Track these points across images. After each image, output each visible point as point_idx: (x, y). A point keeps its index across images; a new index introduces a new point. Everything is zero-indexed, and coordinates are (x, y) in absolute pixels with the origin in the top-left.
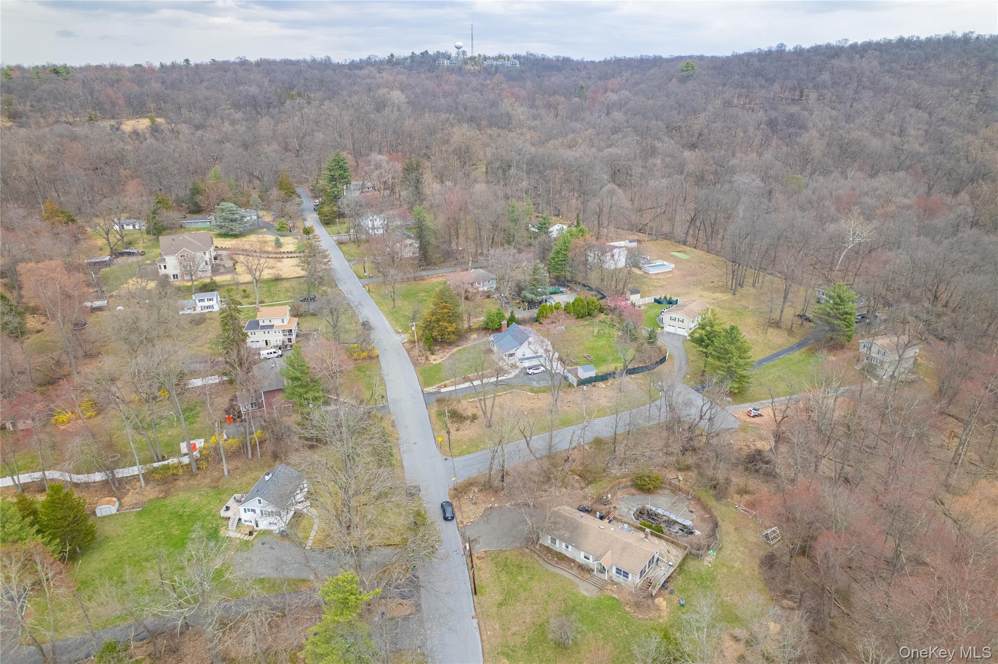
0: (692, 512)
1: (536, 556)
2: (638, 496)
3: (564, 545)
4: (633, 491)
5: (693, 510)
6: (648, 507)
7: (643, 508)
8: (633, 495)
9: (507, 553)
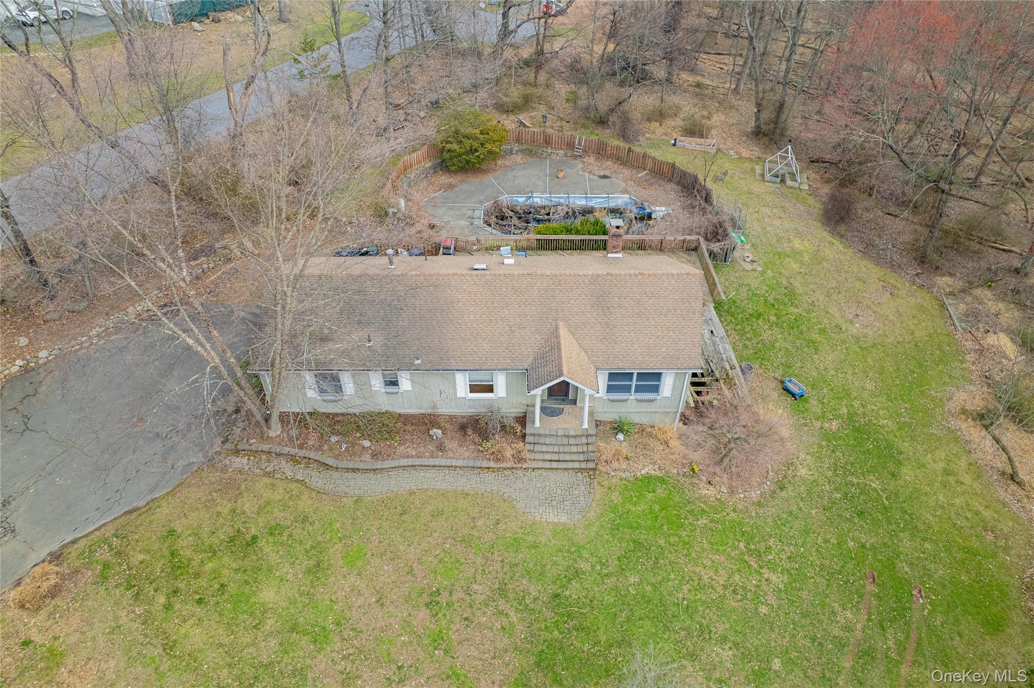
0: (605, 177)
1: (288, 469)
2: (465, 186)
3: (376, 382)
4: (444, 179)
5: (607, 173)
6: (505, 199)
7: (497, 206)
8: (451, 186)
9: (164, 511)
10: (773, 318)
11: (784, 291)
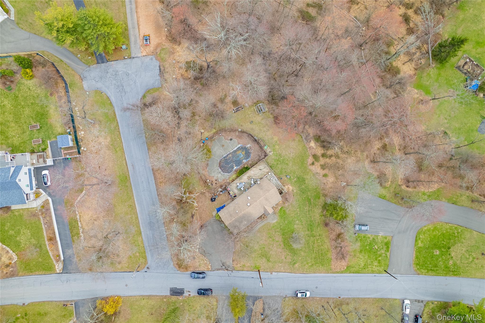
5: (230, 138)
10: (279, 163)
11: (278, 155)
